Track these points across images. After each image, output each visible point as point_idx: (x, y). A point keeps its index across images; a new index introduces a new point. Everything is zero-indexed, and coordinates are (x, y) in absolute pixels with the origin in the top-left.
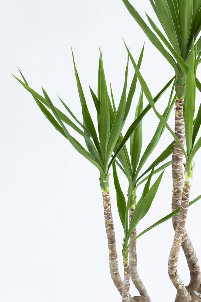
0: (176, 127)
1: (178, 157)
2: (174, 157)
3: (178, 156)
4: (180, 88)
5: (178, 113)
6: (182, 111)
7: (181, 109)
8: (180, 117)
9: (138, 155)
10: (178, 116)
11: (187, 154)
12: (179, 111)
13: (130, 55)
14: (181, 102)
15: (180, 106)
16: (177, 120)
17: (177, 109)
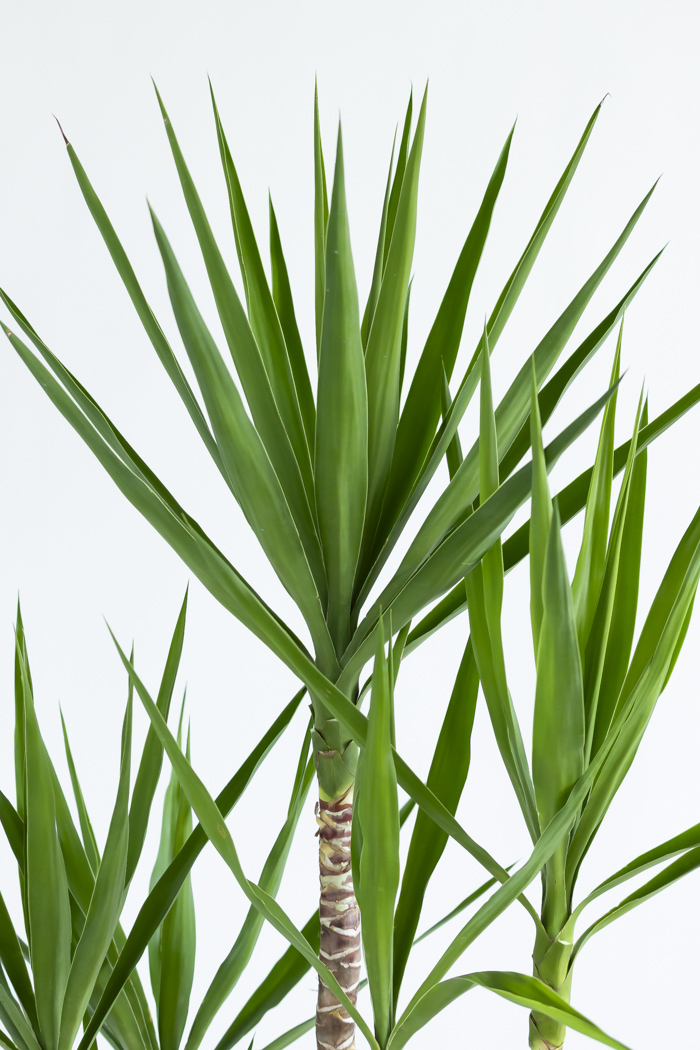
0: (325, 903)
1: (338, 1020)
2: (325, 1021)
3: (340, 1018)
4: (332, 757)
5: (329, 851)
6: (344, 844)
7: (342, 834)
8: (337, 867)
9: (181, 1000)
10: (329, 864)
11: (378, 1037)
12: (334, 841)
13: (134, 681)
14: (337, 807)
15: (334, 824)
16: (327, 879)
17: (326, 835)
